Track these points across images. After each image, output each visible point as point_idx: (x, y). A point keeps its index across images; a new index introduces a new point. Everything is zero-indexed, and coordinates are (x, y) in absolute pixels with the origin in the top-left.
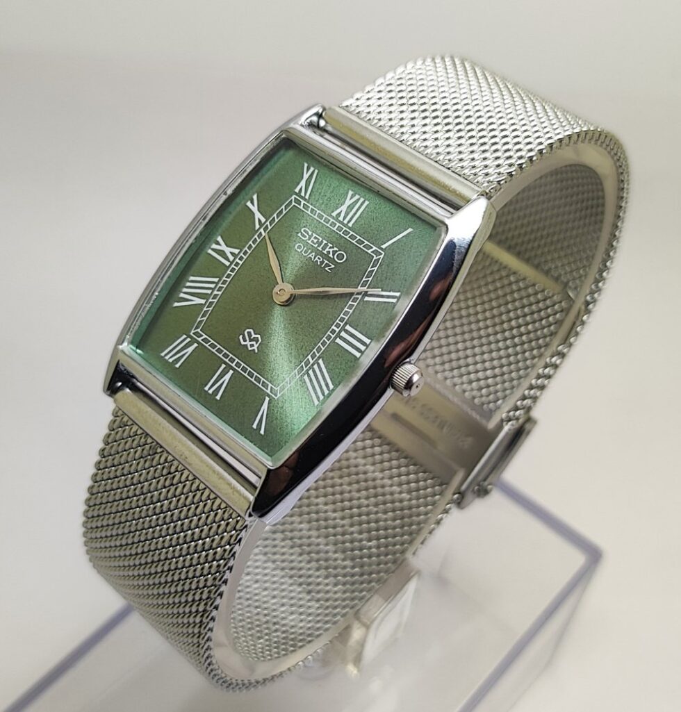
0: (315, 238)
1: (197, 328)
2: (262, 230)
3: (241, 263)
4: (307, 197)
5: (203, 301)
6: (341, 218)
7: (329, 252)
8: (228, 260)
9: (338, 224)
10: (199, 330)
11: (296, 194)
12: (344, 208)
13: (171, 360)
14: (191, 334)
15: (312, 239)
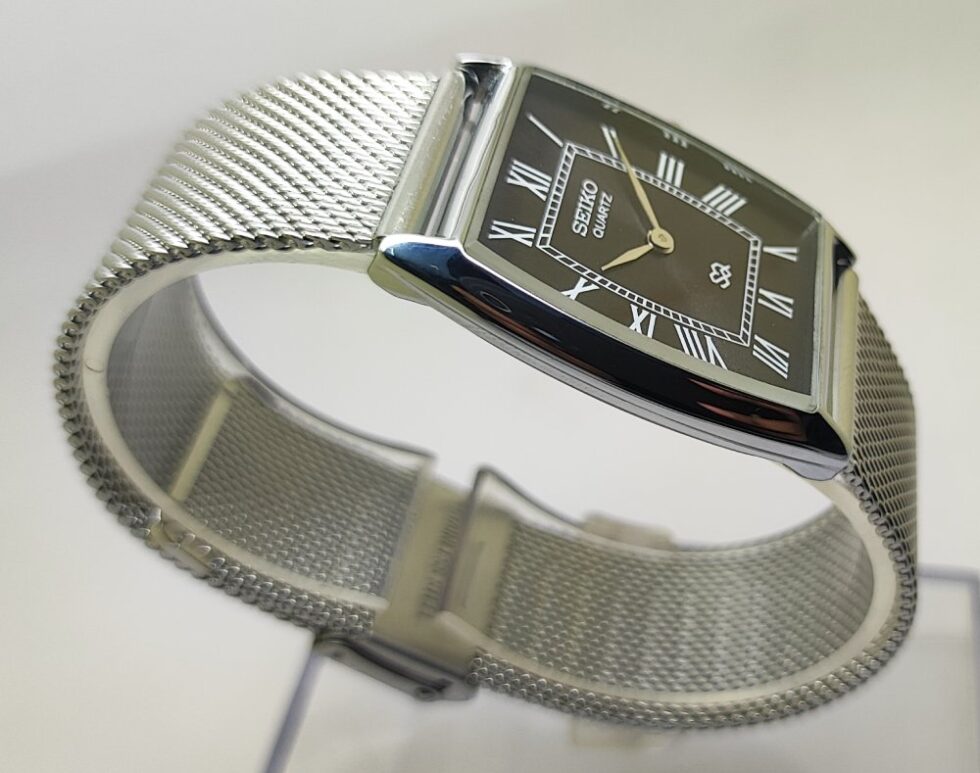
0: (580, 215)
1: (739, 340)
2: (596, 280)
3: (645, 300)
4: (534, 230)
5: (708, 339)
6: (546, 190)
7: (591, 200)
8: (648, 317)
9: (554, 192)
10: (740, 337)
11: (534, 244)
12: (533, 187)
13: (786, 364)
14: (748, 345)
15: (582, 219)
